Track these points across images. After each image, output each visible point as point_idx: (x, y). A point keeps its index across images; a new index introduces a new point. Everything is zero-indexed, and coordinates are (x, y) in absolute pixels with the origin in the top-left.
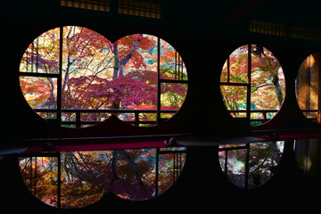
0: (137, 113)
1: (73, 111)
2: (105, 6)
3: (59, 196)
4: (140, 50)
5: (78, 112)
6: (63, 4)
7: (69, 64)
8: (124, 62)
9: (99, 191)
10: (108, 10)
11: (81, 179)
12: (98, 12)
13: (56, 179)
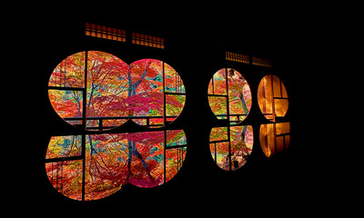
0: (148, 118)
1: (96, 119)
2: (122, 37)
3: (84, 194)
4: (147, 78)
5: (101, 119)
6: (88, 34)
7: (93, 89)
8: (136, 85)
9: (117, 186)
10: (124, 40)
11: (103, 179)
12: (117, 42)
13: (81, 182)
